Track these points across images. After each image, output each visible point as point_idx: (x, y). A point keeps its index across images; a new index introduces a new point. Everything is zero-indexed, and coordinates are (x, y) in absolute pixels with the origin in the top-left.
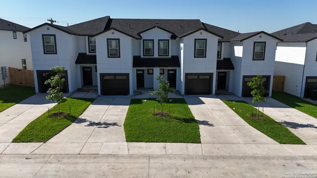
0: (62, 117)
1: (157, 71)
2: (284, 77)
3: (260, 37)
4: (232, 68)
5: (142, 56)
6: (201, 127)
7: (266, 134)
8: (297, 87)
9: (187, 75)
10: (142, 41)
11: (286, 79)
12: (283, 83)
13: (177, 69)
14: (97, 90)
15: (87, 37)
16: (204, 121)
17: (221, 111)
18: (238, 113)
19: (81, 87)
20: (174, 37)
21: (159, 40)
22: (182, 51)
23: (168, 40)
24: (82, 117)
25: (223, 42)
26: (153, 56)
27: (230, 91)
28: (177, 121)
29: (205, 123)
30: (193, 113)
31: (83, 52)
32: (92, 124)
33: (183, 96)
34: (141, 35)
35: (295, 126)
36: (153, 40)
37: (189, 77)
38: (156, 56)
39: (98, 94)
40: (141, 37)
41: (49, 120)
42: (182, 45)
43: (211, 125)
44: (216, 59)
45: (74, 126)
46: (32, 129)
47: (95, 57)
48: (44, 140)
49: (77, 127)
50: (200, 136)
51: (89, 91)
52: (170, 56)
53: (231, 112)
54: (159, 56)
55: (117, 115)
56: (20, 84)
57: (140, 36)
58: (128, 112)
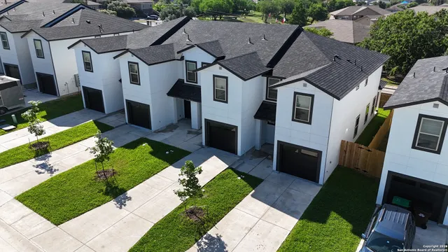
5: (185, 82)
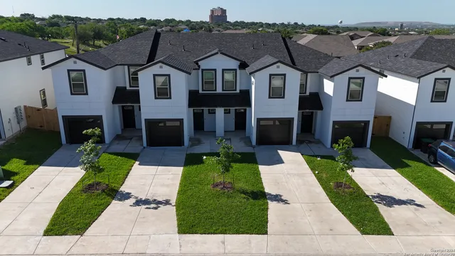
0: (100, 191)
1: (220, 112)
2: (390, 117)
3: (358, 71)
4: (321, 108)
6: (272, 205)
7: (349, 217)
8: (405, 134)
9: (259, 120)
10: (200, 71)
11: (392, 120)
12: (388, 125)
13: (248, 109)
14: (142, 136)
15: (126, 67)
16: (277, 196)
17: (300, 176)
18: (320, 179)
19: (120, 133)
20: (243, 66)
21: (223, 70)
22: (253, 87)
23: (236, 70)
24: (124, 189)
25: (310, 72)
26: (216, 90)
27: (317, 136)
28: (242, 195)
29: (277, 198)
30: (263, 181)
31: (121, 85)
32: (139, 202)
33: (254, 147)
34: (200, 63)
35: (391, 201)
36: (215, 70)
37: (262, 123)
38: (219, 90)
39: (142, 145)
40: (199, 66)
41: (84, 196)
42: (253, 79)
43: (285, 202)
44: (299, 95)
45: (115, 205)
46: (65, 213)
47: (137, 92)
48: (80, 230)
49: (119, 208)
50: (267, 222)
51: (131, 139)
52: (238, 91)
53: (313, 179)
54: (223, 90)
55: (168, 186)
56: (39, 128)
57: (197, 64)
58: (181, 180)
